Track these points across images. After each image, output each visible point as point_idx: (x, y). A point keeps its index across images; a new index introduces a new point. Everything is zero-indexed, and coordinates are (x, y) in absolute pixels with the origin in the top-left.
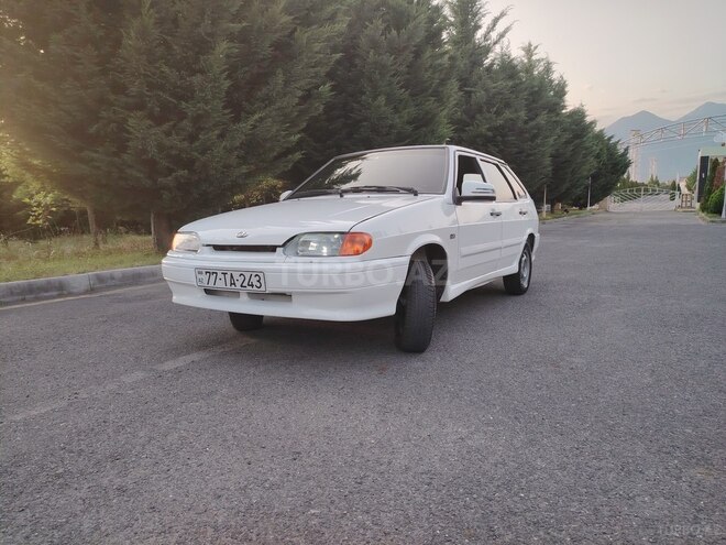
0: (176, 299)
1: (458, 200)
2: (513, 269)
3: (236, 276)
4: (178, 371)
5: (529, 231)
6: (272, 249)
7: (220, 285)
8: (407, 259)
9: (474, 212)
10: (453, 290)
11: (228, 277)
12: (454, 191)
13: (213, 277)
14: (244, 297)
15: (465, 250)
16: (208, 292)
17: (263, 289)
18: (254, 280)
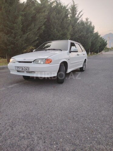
0: (11, 73)
1: (70, 52)
2: (82, 66)
3: (23, 68)
4: (12, 88)
5: (85, 58)
6: (31, 62)
7: (20, 70)
8: (59, 65)
9: (74, 55)
10: (69, 71)
11: (22, 68)
12: (69, 50)
13: (19, 68)
14: (25, 72)
15: (71, 62)
16: (18, 71)
17: (29, 71)
18: (27, 69)
